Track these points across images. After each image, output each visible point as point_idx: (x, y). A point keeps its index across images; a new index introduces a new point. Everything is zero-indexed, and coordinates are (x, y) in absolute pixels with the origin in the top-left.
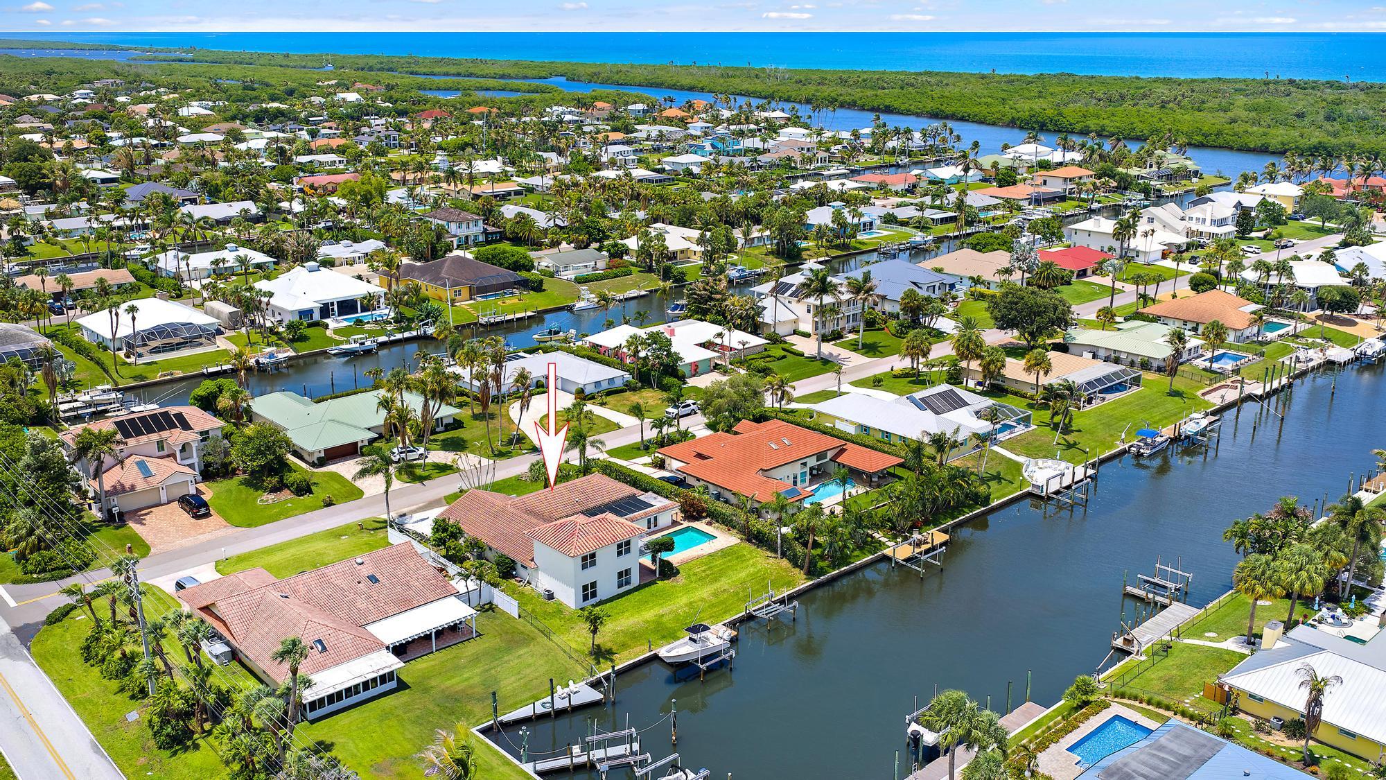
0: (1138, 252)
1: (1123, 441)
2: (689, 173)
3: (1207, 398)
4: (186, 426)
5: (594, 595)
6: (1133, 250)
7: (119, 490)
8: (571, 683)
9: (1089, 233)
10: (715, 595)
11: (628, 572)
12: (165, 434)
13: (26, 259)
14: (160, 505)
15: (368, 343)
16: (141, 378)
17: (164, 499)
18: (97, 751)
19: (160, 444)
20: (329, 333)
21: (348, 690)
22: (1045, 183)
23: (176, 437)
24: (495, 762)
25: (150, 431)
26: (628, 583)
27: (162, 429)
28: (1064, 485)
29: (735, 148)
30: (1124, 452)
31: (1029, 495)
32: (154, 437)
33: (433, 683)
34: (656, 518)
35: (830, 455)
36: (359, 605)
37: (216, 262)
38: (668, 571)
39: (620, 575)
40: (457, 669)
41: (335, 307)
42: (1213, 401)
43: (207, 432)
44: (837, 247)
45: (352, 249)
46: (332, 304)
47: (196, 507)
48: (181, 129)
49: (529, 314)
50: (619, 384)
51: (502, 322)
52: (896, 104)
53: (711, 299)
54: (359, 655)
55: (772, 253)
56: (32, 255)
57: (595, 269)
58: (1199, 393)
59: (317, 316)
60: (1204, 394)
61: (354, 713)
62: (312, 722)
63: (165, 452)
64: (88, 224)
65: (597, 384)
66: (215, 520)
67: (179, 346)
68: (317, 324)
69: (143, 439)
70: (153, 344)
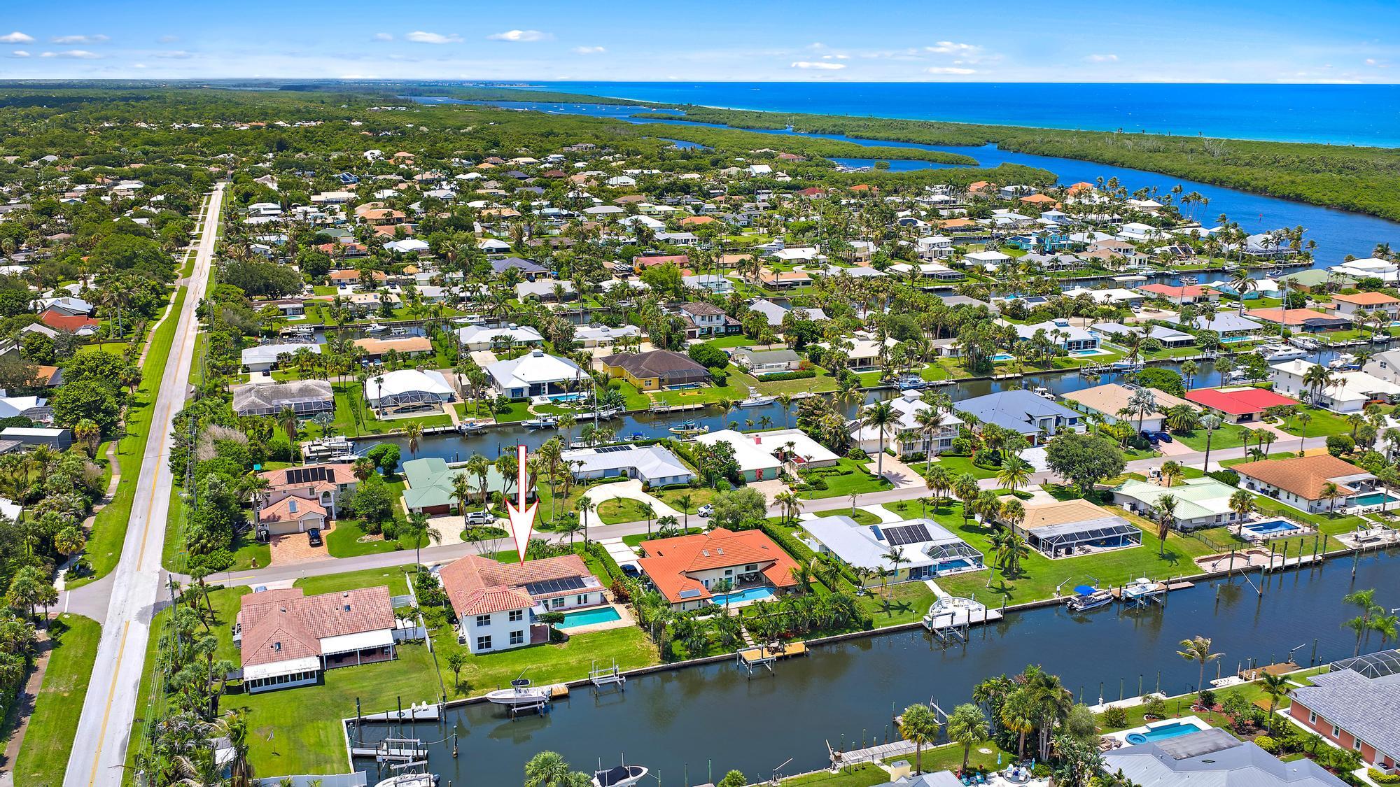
0: (1333, 400)
1: (1059, 593)
2: (983, 270)
3: (1202, 564)
4: (332, 479)
5: (489, 645)
6: (1328, 397)
7: (274, 519)
8: (424, 703)
9: (1290, 375)
10: (580, 662)
11: (520, 633)
12: (315, 483)
13: (392, 320)
14: (299, 533)
15: (550, 421)
16: (378, 431)
17: (301, 529)
18: (135, 687)
19: (312, 490)
20: (530, 409)
21: (280, 678)
22: (1339, 307)
23: (322, 486)
24: (334, 742)
25: (307, 480)
26: (520, 641)
27: (315, 479)
28: (955, 623)
29: (1062, 242)
30: (1057, 604)
31: (921, 627)
32: (307, 485)
33: (340, 685)
34: (586, 597)
35: (760, 567)
36: (327, 625)
37: (496, 338)
38: (558, 638)
39: (513, 634)
40: (364, 678)
41: (547, 387)
42: (1203, 568)
43: (346, 485)
44: (1037, 365)
45: (606, 333)
46: (544, 384)
47: (315, 538)
48: (596, 200)
49: (697, 406)
50: (683, 481)
51: (667, 412)
52: (1308, 194)
53: (813, 414)
54: (299, 657)
55: (965, 366)
56: (395, 316)
57: (788, 368)
58: (1196, 559)
59: (526, 394)
60: (1200, 561)
61: (278, 694)
62: (251, 694)
63: (315, 496)
64: (443, 294)
65: (662, 479)
66: (324, 549)
67: (415, 409)
68: (524, 400)
69: (300, 485)
70: (401, 405)
